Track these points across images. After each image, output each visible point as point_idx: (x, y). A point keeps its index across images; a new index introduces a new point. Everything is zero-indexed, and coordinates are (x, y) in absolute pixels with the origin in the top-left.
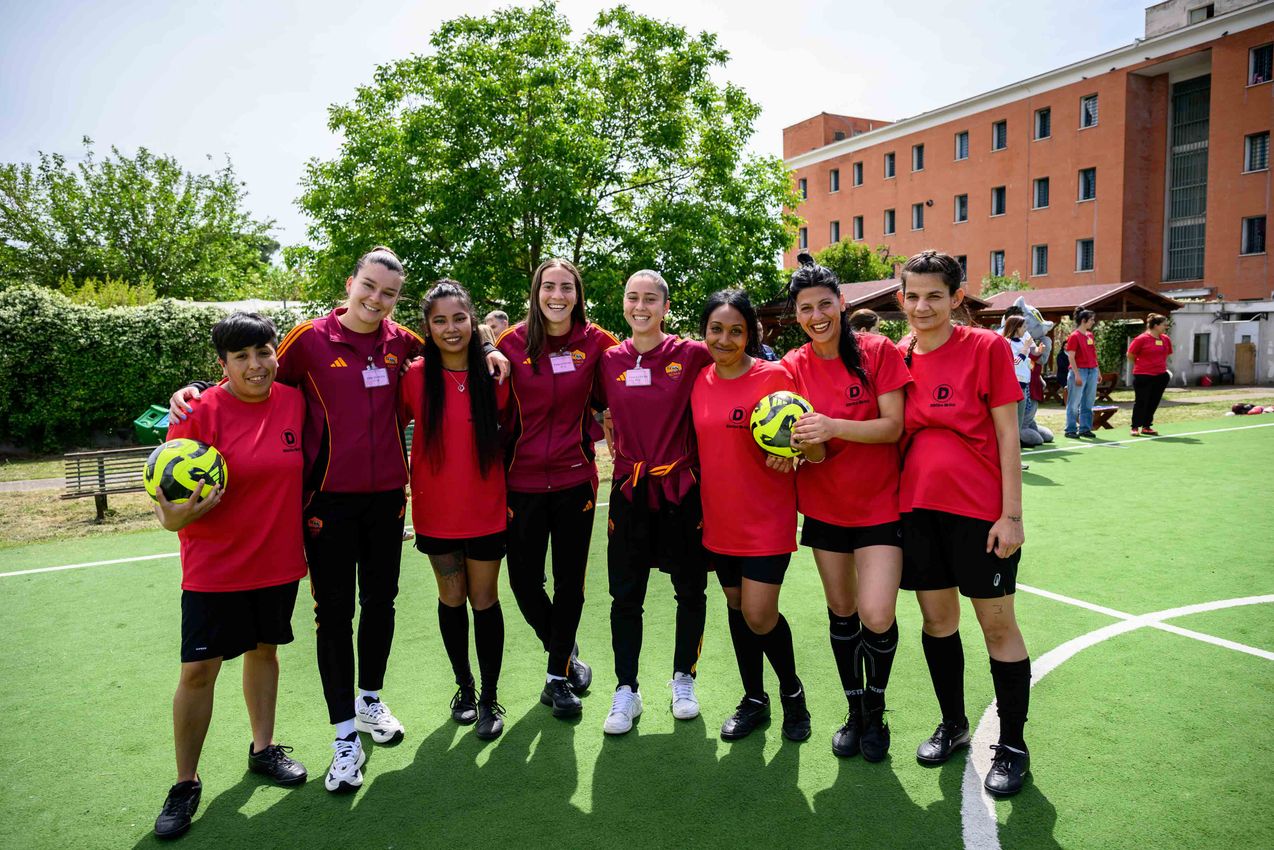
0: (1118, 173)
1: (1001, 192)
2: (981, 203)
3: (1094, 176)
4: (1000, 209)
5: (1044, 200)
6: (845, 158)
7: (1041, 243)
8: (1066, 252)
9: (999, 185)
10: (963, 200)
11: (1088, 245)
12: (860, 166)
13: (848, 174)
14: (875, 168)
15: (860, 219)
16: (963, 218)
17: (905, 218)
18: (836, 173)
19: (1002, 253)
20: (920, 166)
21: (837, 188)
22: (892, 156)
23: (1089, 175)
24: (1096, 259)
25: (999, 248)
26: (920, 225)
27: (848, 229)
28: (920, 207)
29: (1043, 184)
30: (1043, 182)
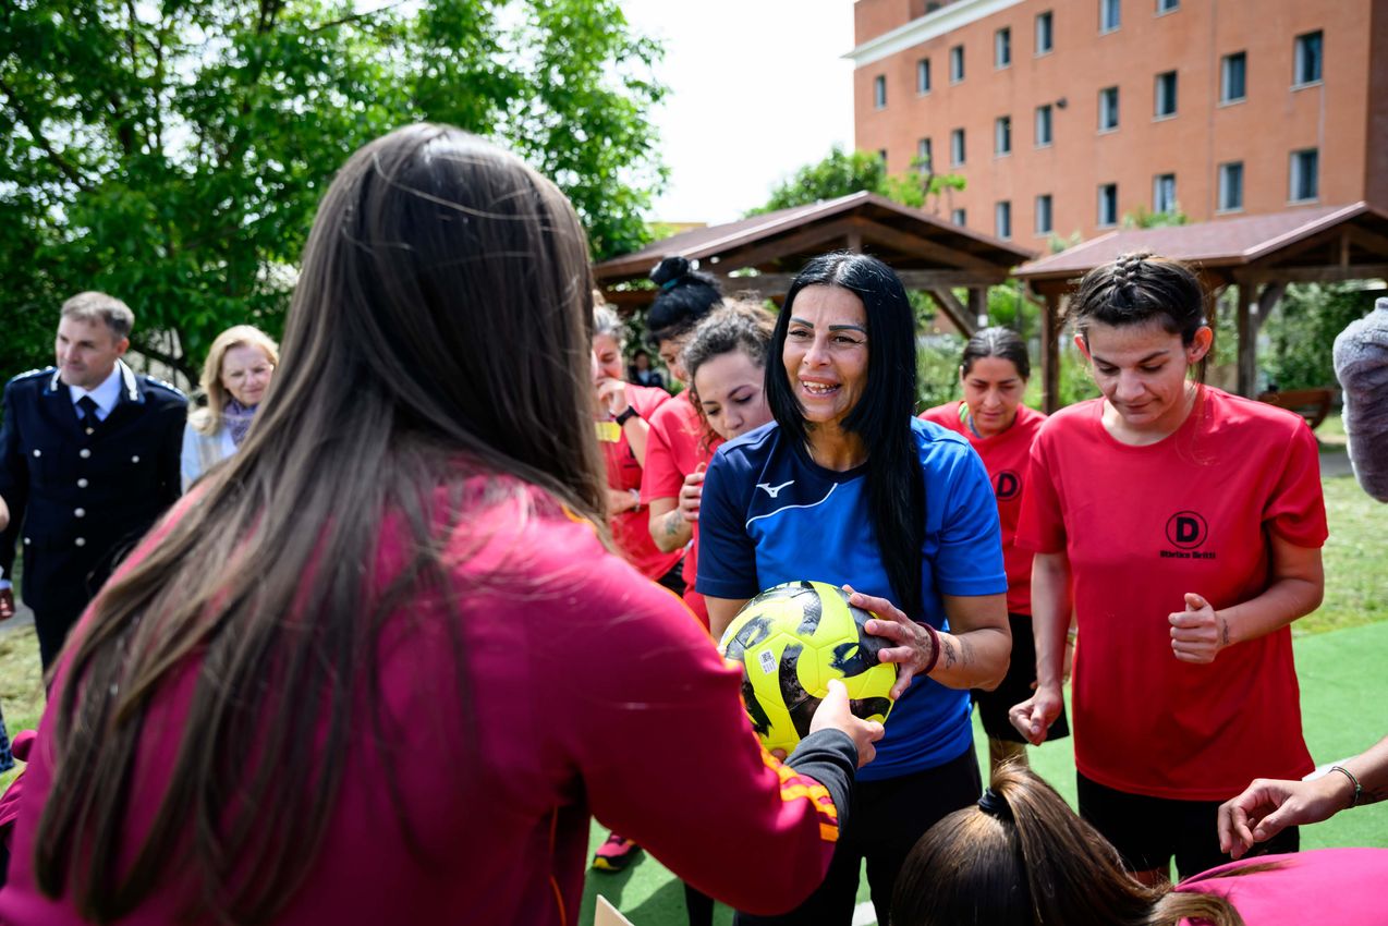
0: (1362, 36)
1: (1170, 79)
2: (1140, 98)
3: (1320, 47)
4: (1170, 107)
5: (1238, 90)
6: (939, 40)
7: (1233, 158)
8: (1273, 169)
9: (1166, 68)
10: (1112, 95)
11: (1309, 158)
12: (960, 50)
13: (943, 64)
14: (983, 51)
15: (961, 134)
16: (1112, 123)
17: (1026, 128)
18: (926, 63)
19: (1169, 177)
20: (1048, 44)
21: (928, 86)
22: (1006, 33)
23: (1311, 42)
24: (1322, 181)
25: (1167, 170)
26: (1048, 138)
27: (944, 149)
28: (1047, 110)
29: (1237, 64)
30: (1238, 60)
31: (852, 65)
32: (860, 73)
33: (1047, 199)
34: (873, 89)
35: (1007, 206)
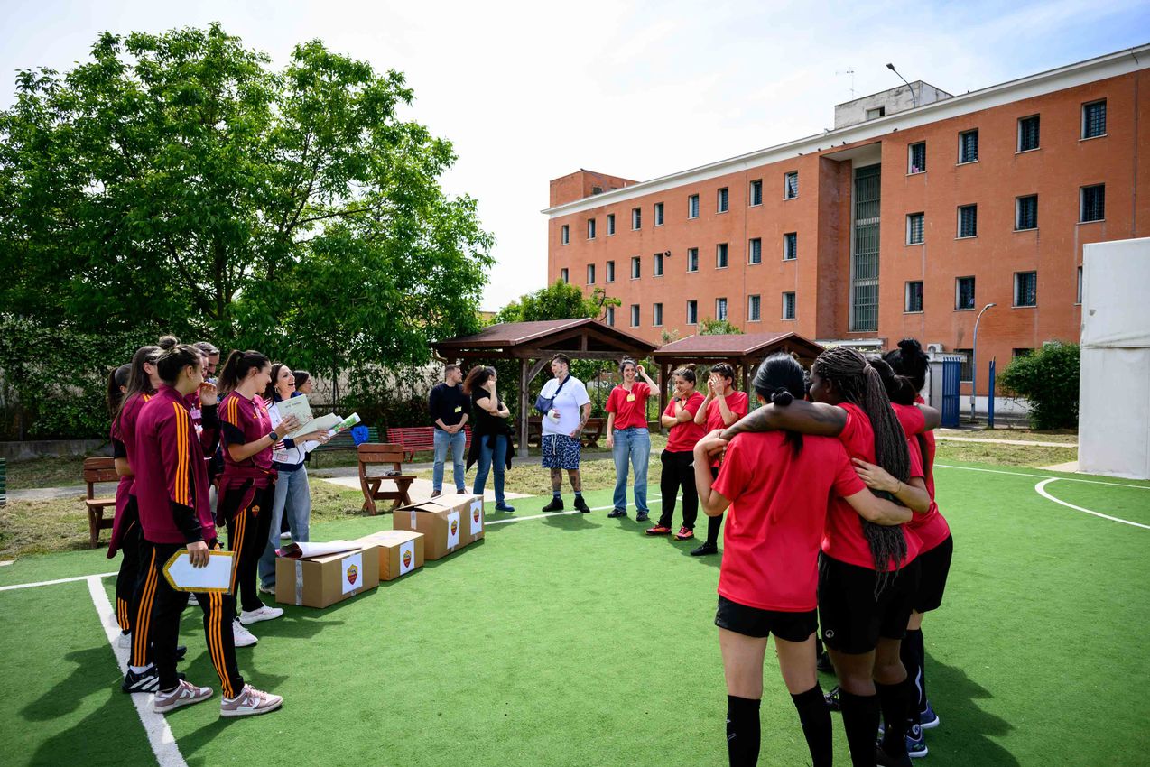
0: (814, 238)
1: (724, 247)
2: (709, 256)
3: (796, 240)
4: (724, 263)
5: (757, 258)
6: (600, 209)
7: (755, 293)
8: (775, 302)
9: (723, 242)
10: (695, 252)
11: (791, 297)
12: (612, 217)
13: (603, 223)
14: (625, 220)
15: (612, 264)
16: (695, 268)
17: (649, 265)
18: (593, 222)
19: (724, 300)
20: (661, 221)
21: (593, 236)
22: (638, 211)
23: (791, 237)
24: (798, 309)
25: (723, 296)
26: (660, 272)
27: (603, 271)
28: (660, 256)
29: (757, 244)
30: (757, 242)
31: (548, 217)
32: (552, 223)
33: (660, 306)
34: (561, 233)
35: (637, 307)
